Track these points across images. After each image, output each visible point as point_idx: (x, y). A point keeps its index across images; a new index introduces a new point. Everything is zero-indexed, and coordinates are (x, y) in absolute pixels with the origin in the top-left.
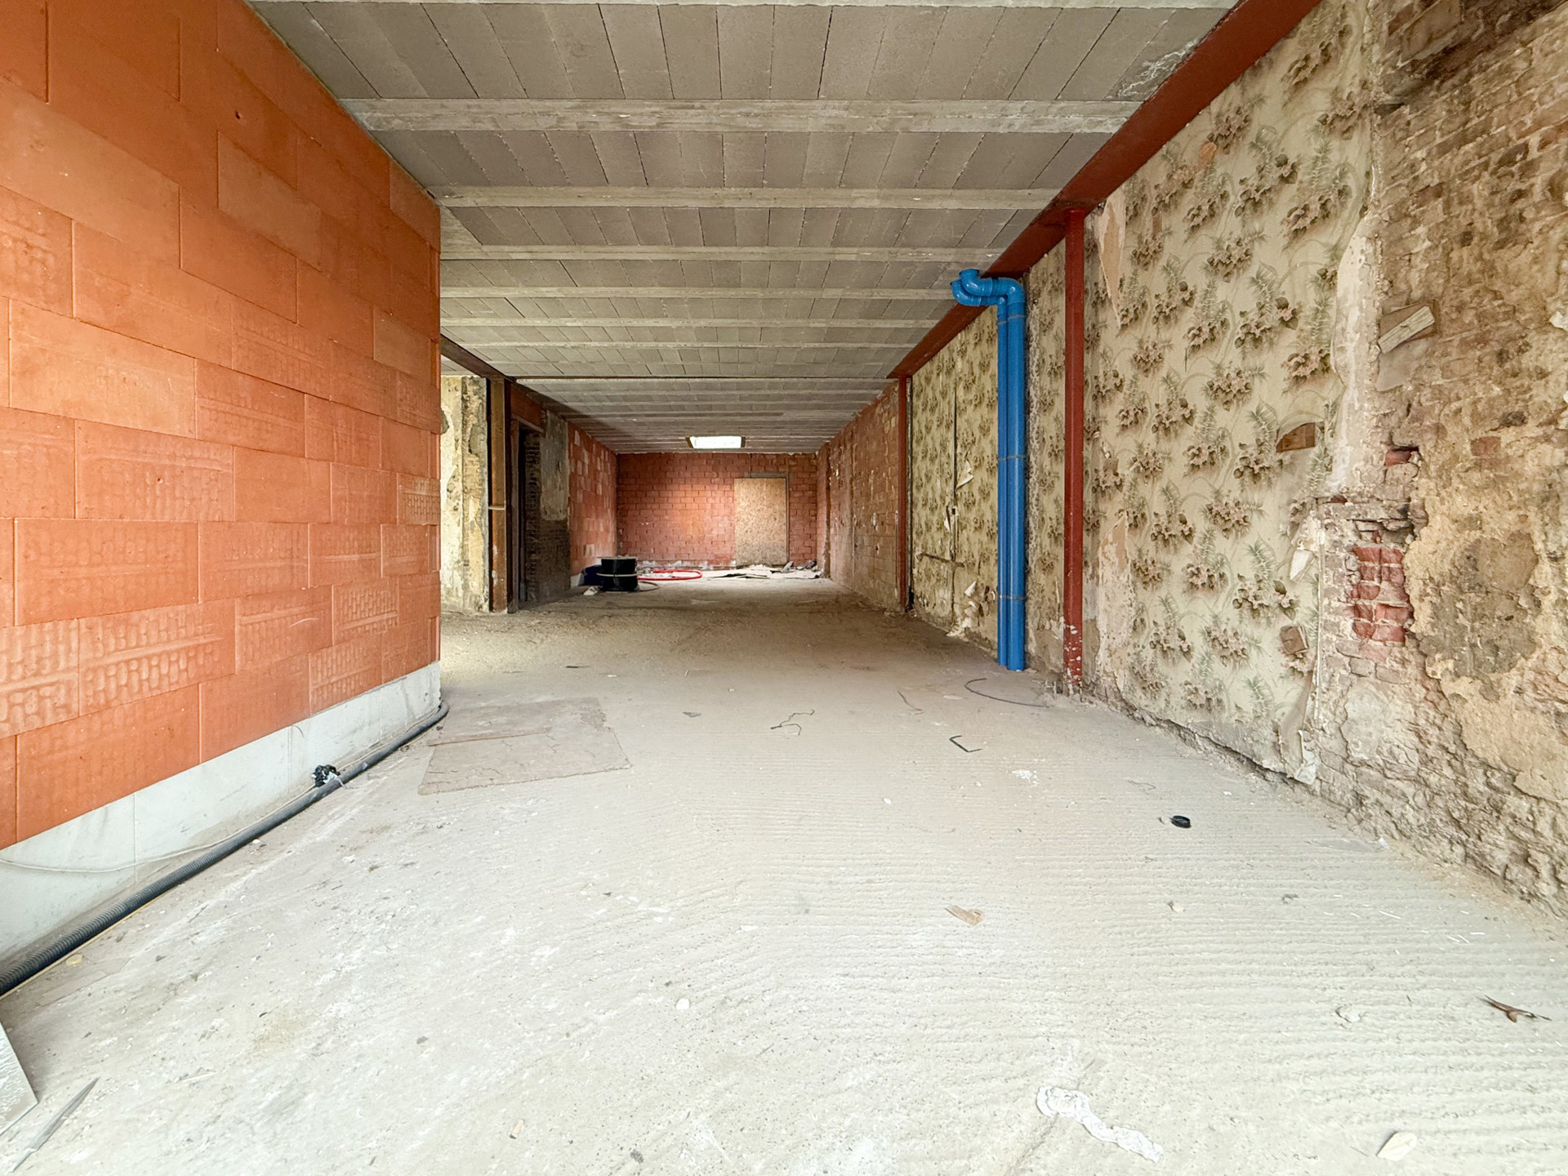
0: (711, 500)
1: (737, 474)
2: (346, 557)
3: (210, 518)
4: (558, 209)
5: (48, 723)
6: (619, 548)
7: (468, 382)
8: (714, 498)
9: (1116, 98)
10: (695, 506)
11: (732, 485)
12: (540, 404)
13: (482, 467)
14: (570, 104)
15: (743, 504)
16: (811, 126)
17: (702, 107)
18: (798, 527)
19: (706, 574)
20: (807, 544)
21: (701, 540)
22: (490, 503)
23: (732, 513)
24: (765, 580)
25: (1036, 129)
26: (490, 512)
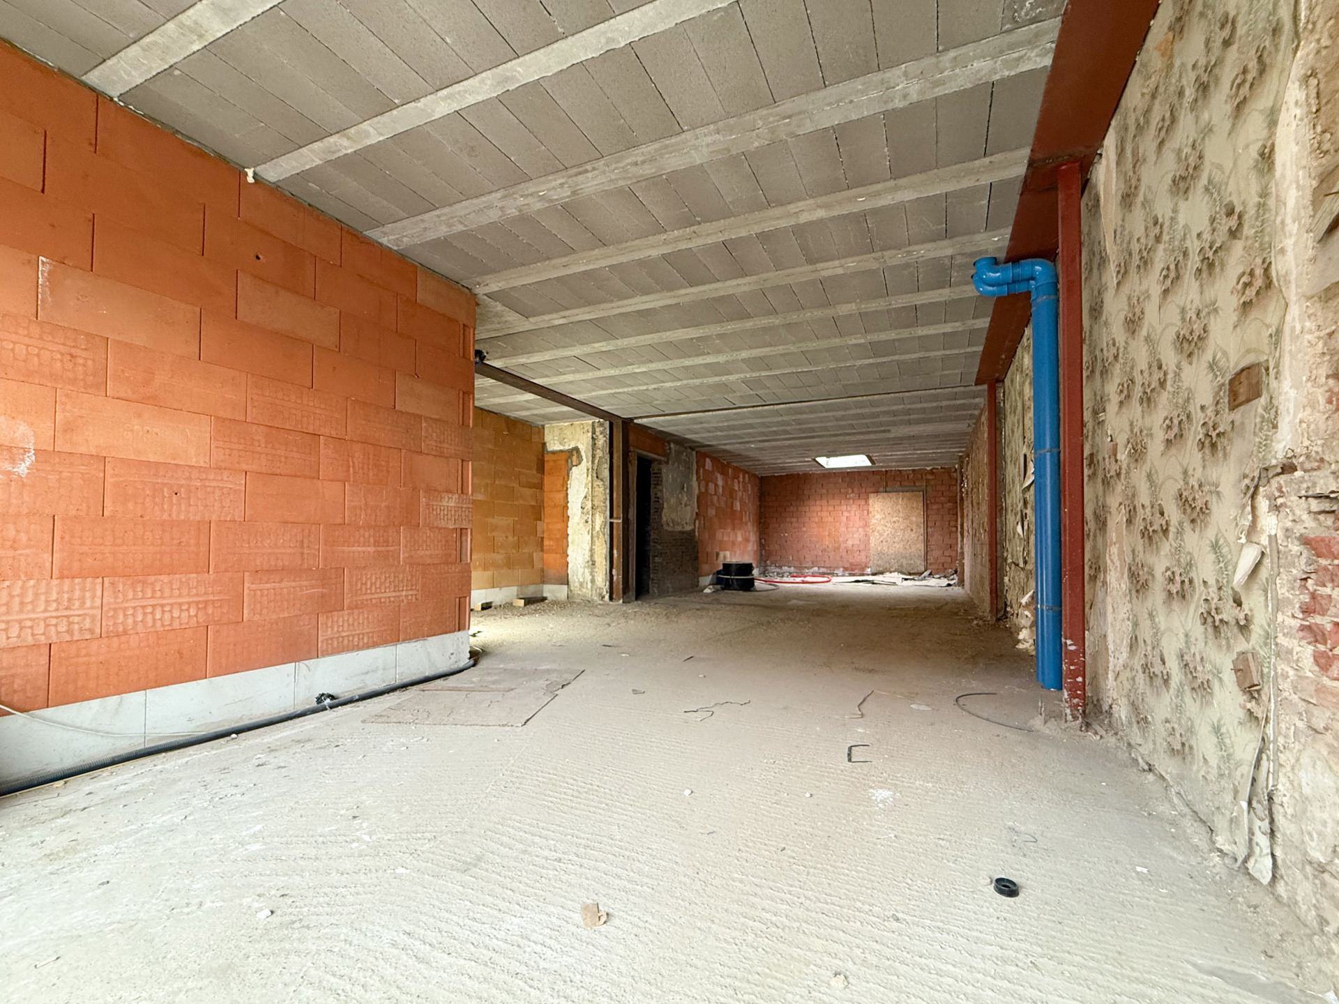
0: (846, 514)
1: (872, 490)
2: (360, 549)
3: (222, 519)
4: (558, 279)
5: (75, 638)
6: (761, 555)
7: (596, 425)
8: (849, 512)
9: (1018, 25)
10: (830, 519)
11: (867, 499)
12: (661, 439)
13: (605, 489)
14: (499, 195)
15: (878, 516)
16: (697, 158)
17: (594, 169)
18: (936, 538)
19: (835, 579)
20: (947, 553)
21: (837, 549)
22: (611, 517)
23: (866, 525)
24: (895, 585)
25: (940, 91)
26: (611, 524)
